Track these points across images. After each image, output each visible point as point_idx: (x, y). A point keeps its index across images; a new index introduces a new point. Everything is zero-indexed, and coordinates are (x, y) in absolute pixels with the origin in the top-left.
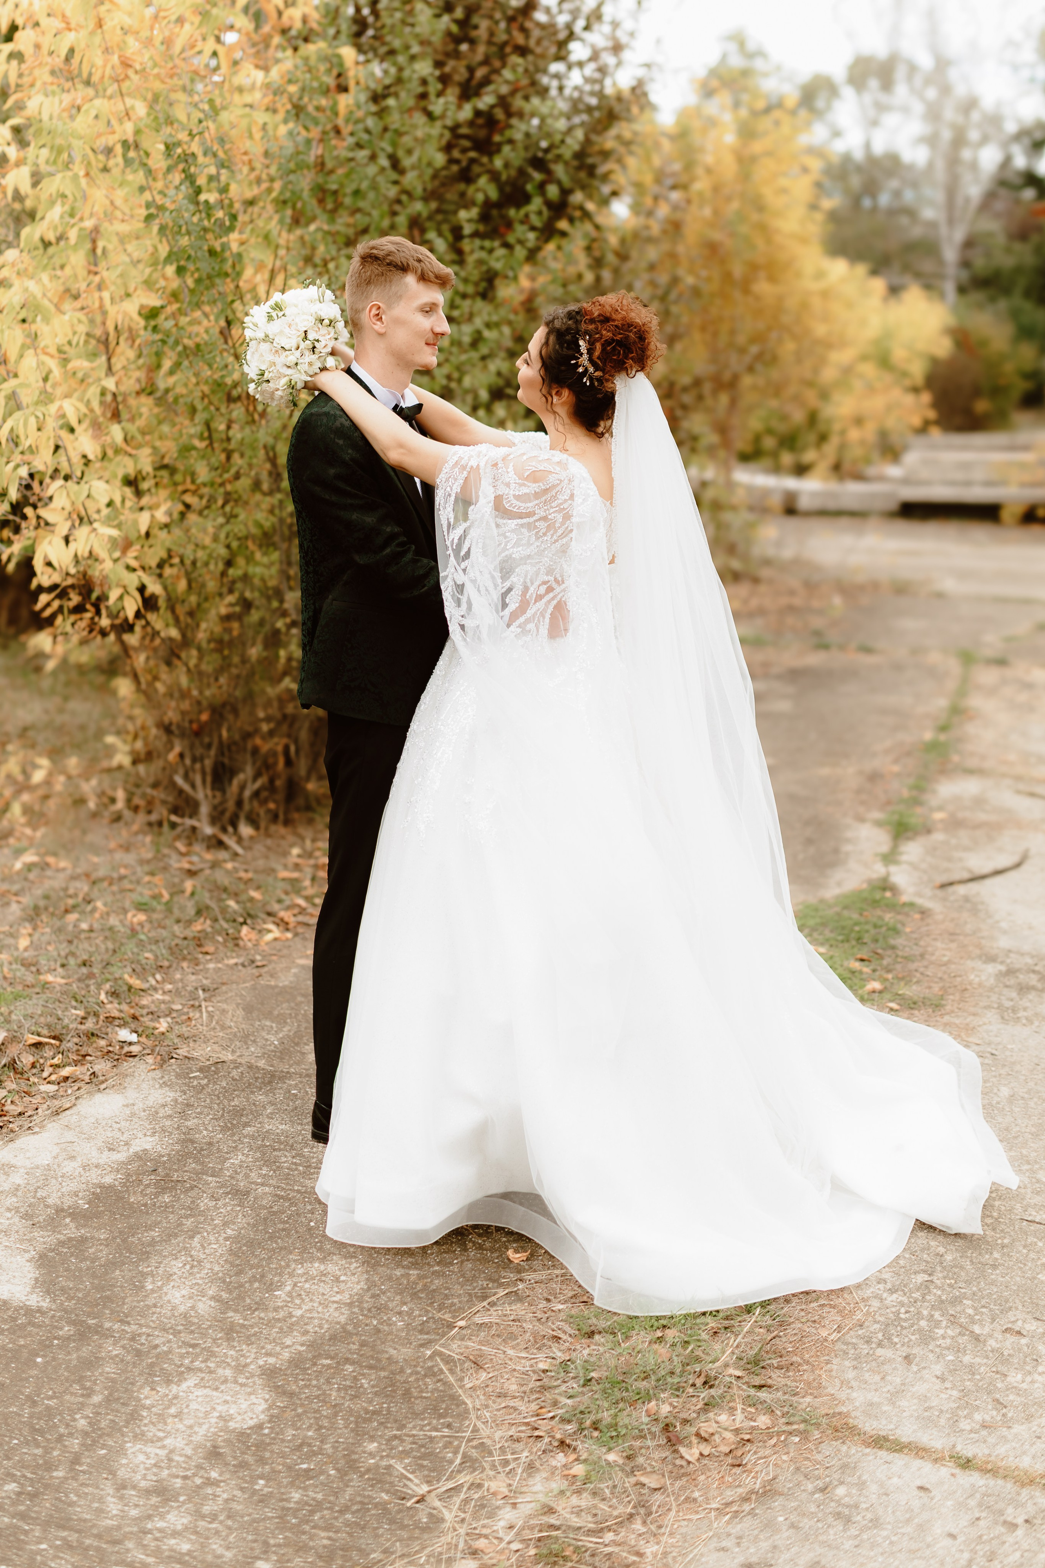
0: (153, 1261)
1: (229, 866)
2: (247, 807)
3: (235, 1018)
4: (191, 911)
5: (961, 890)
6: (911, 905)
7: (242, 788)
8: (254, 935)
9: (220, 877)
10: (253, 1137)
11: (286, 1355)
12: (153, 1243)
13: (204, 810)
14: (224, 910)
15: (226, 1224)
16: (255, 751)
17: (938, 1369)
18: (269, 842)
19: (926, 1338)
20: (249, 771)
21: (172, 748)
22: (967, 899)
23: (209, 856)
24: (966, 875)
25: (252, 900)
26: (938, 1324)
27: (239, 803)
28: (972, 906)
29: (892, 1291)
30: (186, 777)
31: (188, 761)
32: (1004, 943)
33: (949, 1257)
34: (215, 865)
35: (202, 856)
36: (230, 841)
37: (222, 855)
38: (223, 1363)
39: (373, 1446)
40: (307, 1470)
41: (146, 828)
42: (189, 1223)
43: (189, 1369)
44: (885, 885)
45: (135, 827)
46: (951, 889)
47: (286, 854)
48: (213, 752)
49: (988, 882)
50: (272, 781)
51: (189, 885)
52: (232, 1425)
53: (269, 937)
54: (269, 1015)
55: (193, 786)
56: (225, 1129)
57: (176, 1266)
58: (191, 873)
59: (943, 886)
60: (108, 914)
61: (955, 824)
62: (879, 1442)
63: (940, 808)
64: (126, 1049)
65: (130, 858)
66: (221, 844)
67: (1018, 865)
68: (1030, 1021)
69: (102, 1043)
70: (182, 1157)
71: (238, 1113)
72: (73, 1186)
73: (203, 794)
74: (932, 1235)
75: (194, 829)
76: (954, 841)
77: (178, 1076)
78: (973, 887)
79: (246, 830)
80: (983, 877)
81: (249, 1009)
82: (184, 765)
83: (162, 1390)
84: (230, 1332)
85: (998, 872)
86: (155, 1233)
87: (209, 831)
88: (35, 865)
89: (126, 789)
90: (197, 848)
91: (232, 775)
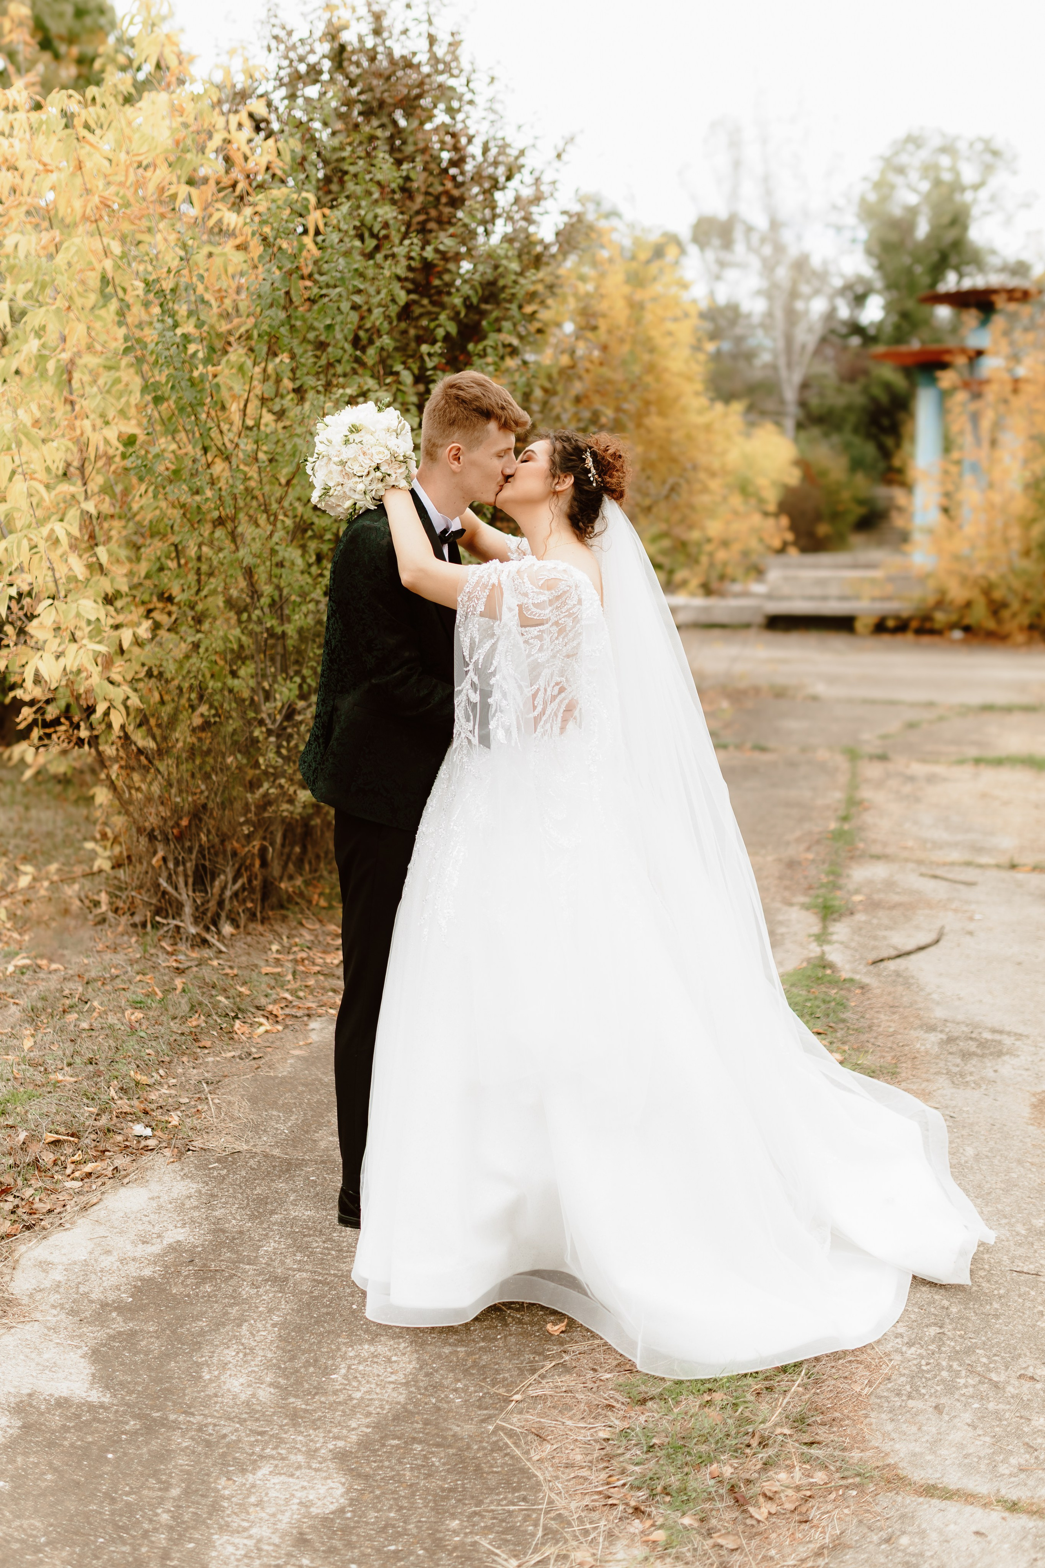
0: (206, 1350)
1: (215, 963)
2: (227, 906)
3: (242, 1109)
4: (185, 1008)
5: (892, 965)
6: (851, 980)
7: (223, 889)
8: (246, 1029)
9: (208, 974)
10: (281, 1224)
11: (354, 1438)
12: (202, 1333)
13: (188, 910)
14: (216, 1005)
15: (270, 1311)
16: (234, 854)
17: (967, 1417)
18: (249, 939)
19: (950, 1388)
20: (230, 872)
21: (155, 853)
22: (898, 974)
23: (194, 954)
24: (894, 953)
25: (240, 994)
26: (958, 1374)
27: (221, 904)
28: (905, 980)
29: (910, 1344)
30: (169, 879)
31: (171, 865)
32: (939, 1013)
33: (954, 1310)
34: (201, 963)
35: (187, 955)
36: (212, 939)
37: (207, 953)
38: (293, 1449)
39: (455, 1524)
40: (396, 1552)
41: (131, 929)
42: (234, 1311)
43: (262, 1457)
44: (824, 964)
45: (120, 929)
46: (882, 965)
47: (266, 950)
48: (194, 856)
49: (913, 957)
50: (249, 882)
51: (179, 982)
52: (314, 1510)
53: (262, 1030)
54: (274, 1105)
55: (176, 889)
56: (252, 1218)
57: (229, 1354)
58: (180, 971)
59: (874, 963)
60: (105, 1012)
61: (873, 905)
62: (930, 1491)
63: (857, 892)
64: (143, 1143)
65: (119, 958)
66: (205, 942)
67: (937, 941)
68: (978, 1085)
69: (119, 1138)
70: (216, 1247)
71: (262, 1201)
72: (114, 1280)
73: (185, 895)
74: (934, 1289)
75: (178, 928)
76: (875, 921)
77: (197, 1167)
78: (901, 963)
79: (227, 929)
80: (908, 953)
81: (253, 1100)
82: (167, 868)
83: (239, 1479)
84: (295, 1417)
85: (921, 948)
86: (203, 1323)
87: (193, 930)
88: (27, 967)
89: (108, 893)
90: (182, 947)
91: (213, 877)
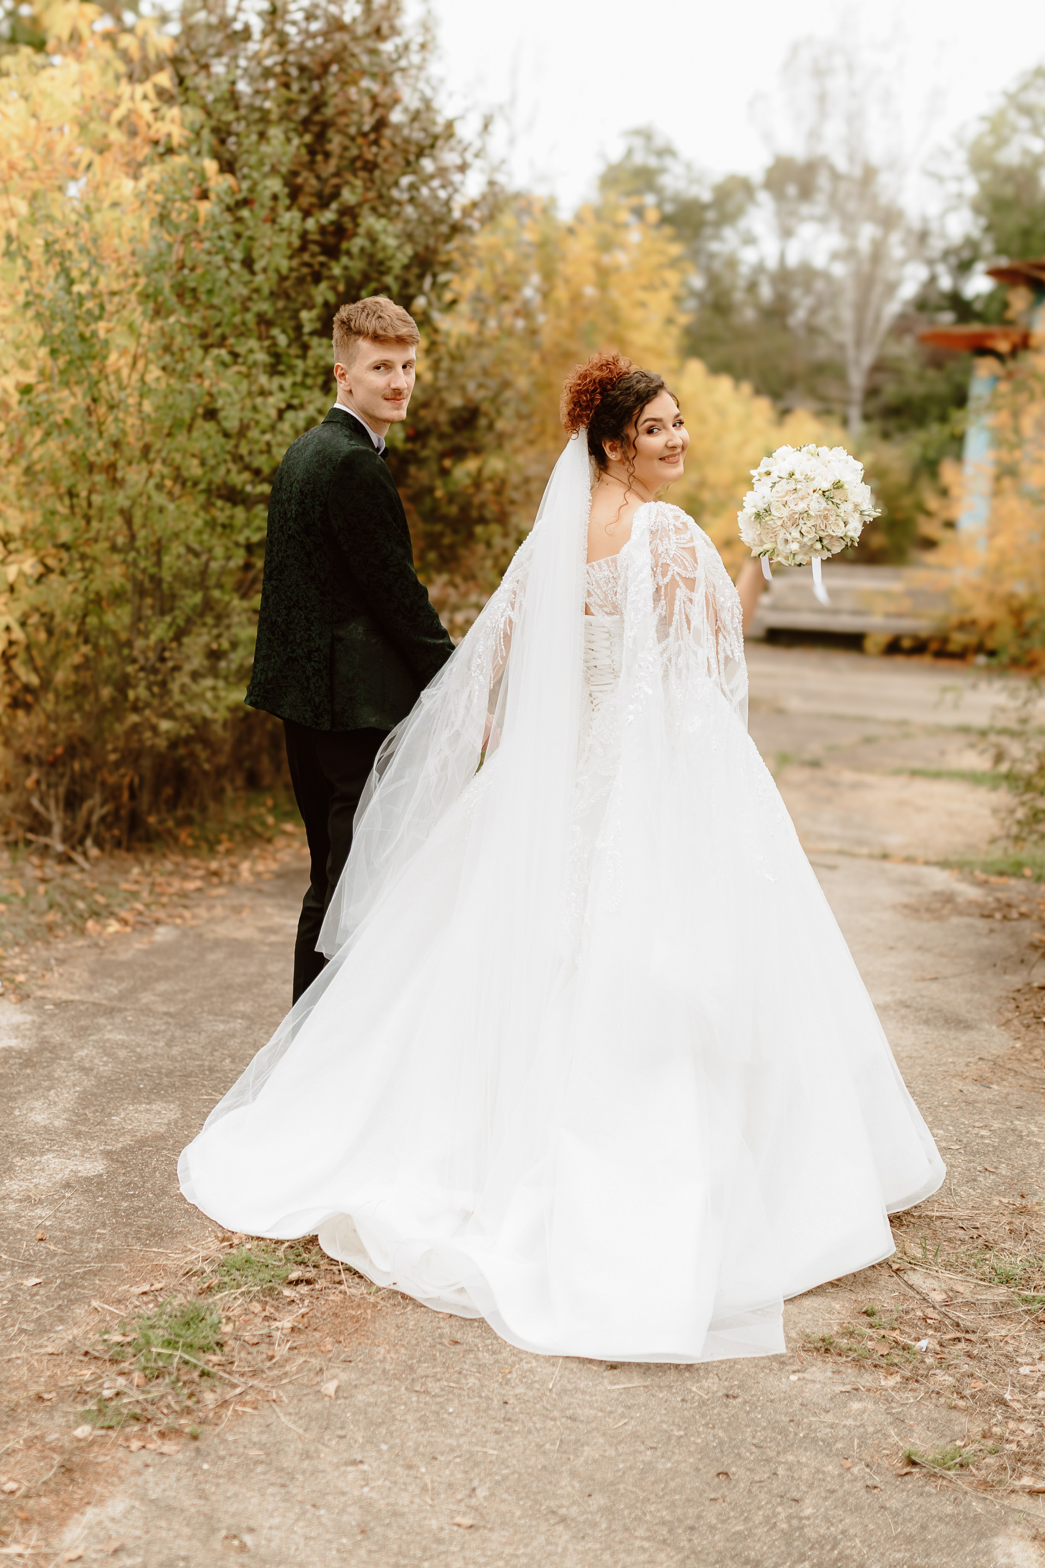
0: (20, 1102)
1: (77, 877)
2: (94, 829)
3: (80, 975)
4: (44, 905)
7: (91, 812)
8: (98, 928)
9: (69, 884)
10: (96, 1041)
11: (120, 1145)
12: (19, 1092)
13: (57, 829)
14: (73, 907)
15: (74, 1085)
16: (103, 783)
18: (113, 862)
20: (97, 798)
21: (28, 774)
23: (59, 869)
25: (96, 902)
27: (88, 827)
30: (42, 801)
31: (43, 787)
34: (64, 875)
35: (52, 869)
36: (79, 859)
37: (71, 869)
38: (75, 1148)
42: (47, 1083)
43: (48, 1150)
47: (127, 872)
48: (66, 780)
50: (117, 811)
51: (41, 888)
52: (80, 1174)
53: (112, 929)
54: (111, 976)
55: (47, 808)
56: (73, 1037)
57: (37, 1104)
58: (44, 880)
70: (40, 1051)
71: (85, 1029)
73: (56, 816)
75: (47, 847)
77: (35, 1008)
79: (94, 852)
81: (93, 973)
82: (40, 790)
83: (29, 1159)
84: (78, 1135)
86: (21, 1088)
87: (60, 848)
90: (50, 863)
91: (82, 802)
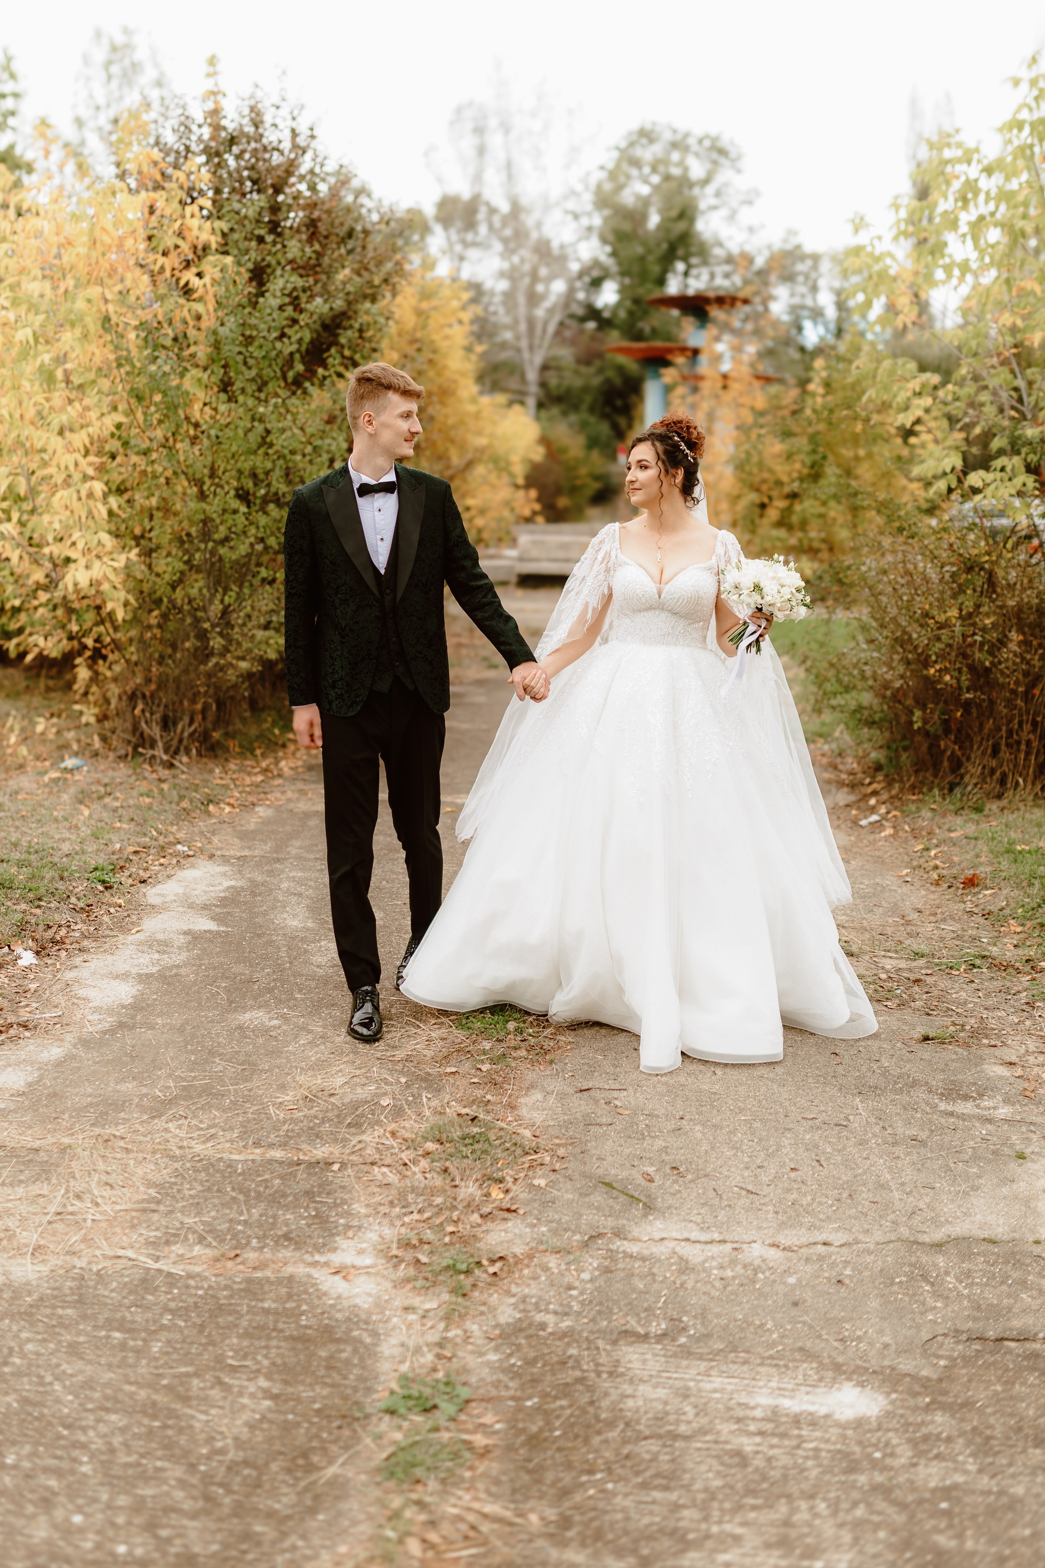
1: (183, 777)
2: (185, 742)
7: (183, 731)
13: (160, 744)
20: (185, 721)
21: (136, 706)
23: (167, 772)
27: (181, 741)
30: (148, 725)
31: (147, 715)
34: (174, 777)
35: (162, 772)
36: (179, 765)
37: (176, 771)
41: (117, 760)
45: (110, 759)
48: (162, 709)
55: (151, 730)
58: (160, 780)
66: (173, 765)
73: (158, 735)
75: (153, 757)
79: (185, 759)
87: (165, 757)
88: (59, 779)
89: (99, 735)
90: (161, 768)
91: (175, 724)
